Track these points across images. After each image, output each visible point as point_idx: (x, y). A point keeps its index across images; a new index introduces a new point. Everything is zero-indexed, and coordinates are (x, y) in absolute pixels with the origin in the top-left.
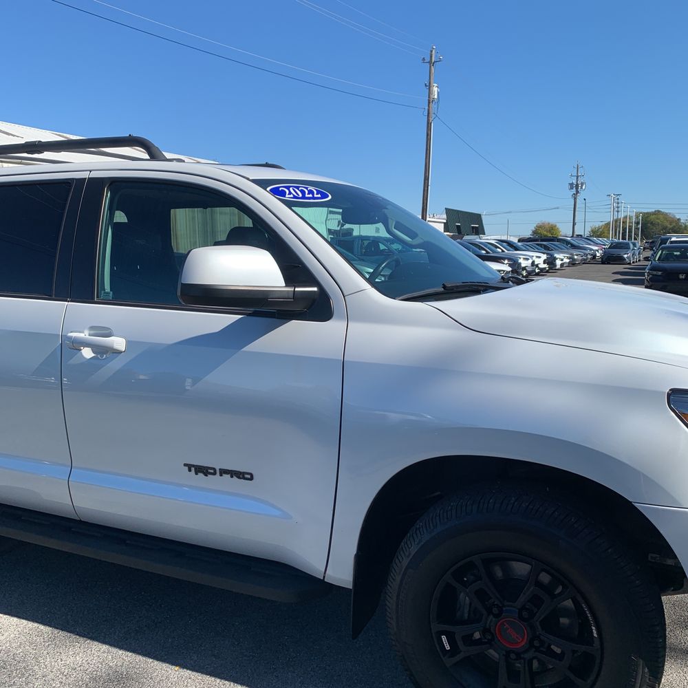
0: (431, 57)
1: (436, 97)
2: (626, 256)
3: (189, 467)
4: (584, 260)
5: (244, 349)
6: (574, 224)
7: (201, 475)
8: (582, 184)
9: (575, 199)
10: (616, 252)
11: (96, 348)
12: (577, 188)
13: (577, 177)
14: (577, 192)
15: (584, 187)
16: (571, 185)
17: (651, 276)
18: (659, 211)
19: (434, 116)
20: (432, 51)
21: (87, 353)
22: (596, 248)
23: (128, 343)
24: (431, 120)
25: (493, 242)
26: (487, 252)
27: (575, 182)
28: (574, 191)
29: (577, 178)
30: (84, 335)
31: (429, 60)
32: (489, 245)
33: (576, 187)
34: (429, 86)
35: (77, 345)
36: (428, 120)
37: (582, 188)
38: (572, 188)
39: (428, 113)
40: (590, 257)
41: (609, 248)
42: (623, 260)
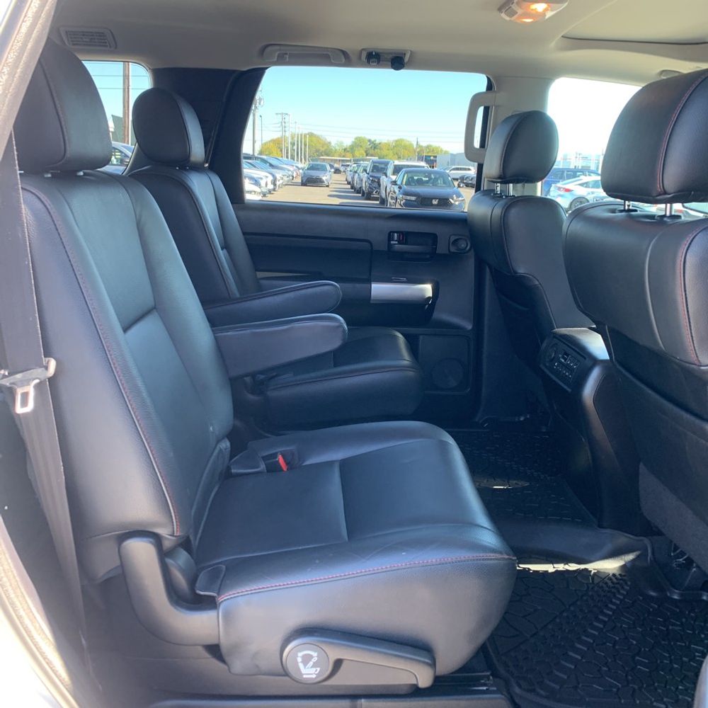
2: (324, 177)
4: (289, 181)
6: (254, 142)
9: (254, 115)
10: (314, 174)
14: (256, 108)
17: (404, 201)
22: (290, 168)
37: (260, 104)
40: (291, 178)
41: (308, 169)
42: (324, 182)
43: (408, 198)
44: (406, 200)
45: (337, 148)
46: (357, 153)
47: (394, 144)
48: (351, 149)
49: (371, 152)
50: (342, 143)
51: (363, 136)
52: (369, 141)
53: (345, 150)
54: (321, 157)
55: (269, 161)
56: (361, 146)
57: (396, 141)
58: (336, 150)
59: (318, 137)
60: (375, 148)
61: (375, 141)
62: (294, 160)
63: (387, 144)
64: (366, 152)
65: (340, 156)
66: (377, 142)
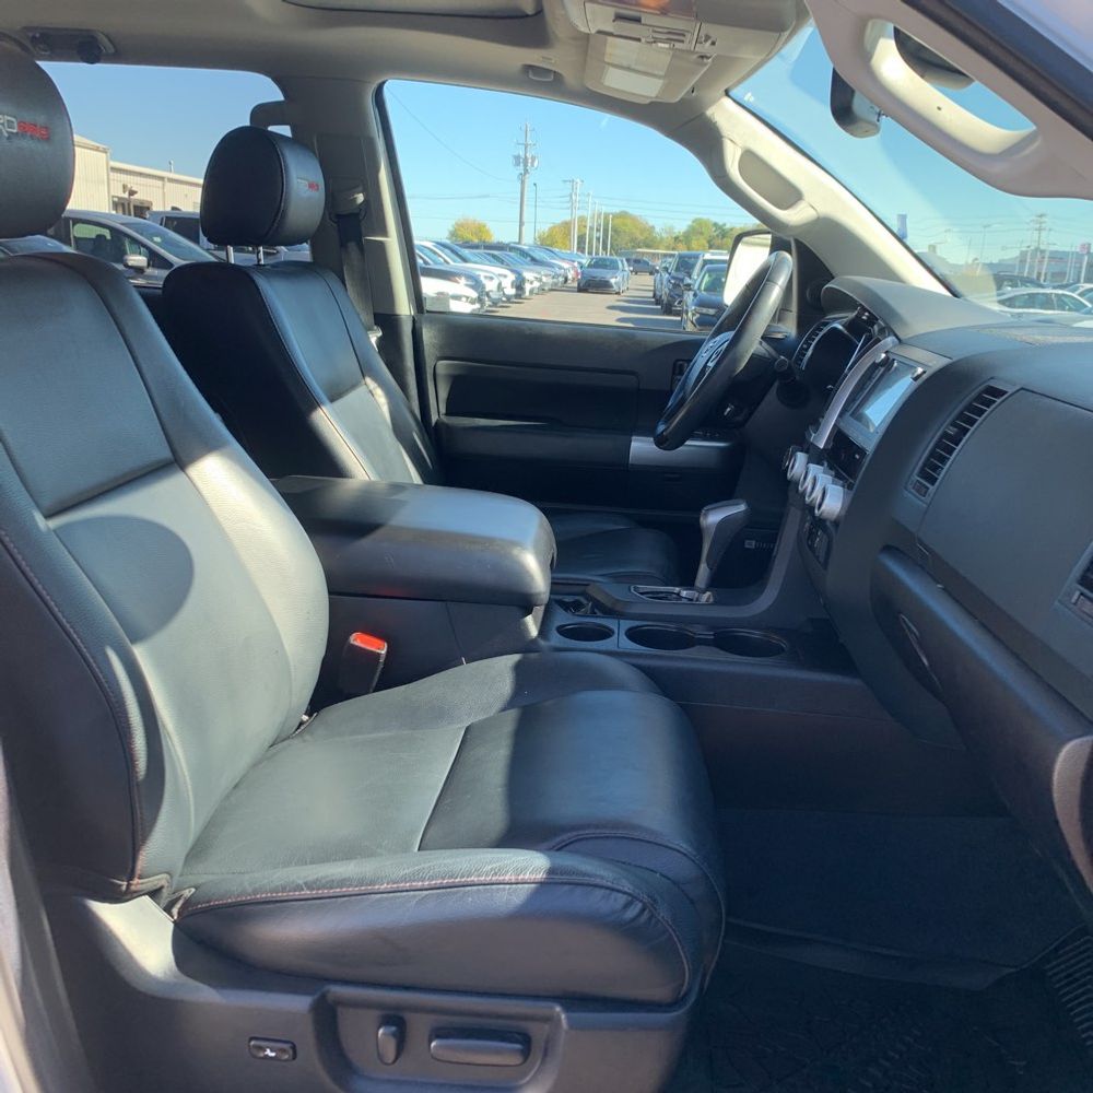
2: (613, 281)
4: (556, 284)
6: (521, 224)
8: (533, 159)
9: (523, 182)
12: (525, 165)
13: (526, 146)
14: (526, 171)
15: (536, 165)
16: (517, 158)
18: (626, 213)
22: (566, 265)
25: (430, 245)
26: (425, 262)
27: (522, 154)
28: (521, 169)
29: (526, 148)
32: (427, 251)
33: (523, 162)
37: (533, 165)
38: (518, 164)
40: (561, 279)
41: (590, 266)
42: (612, 287)
43: (704, 310)
44: (701, 314)
45: (664, 235)
46: (694, 244)
48: (686, 238)
49: (717, 242)
50: (672, 228)
51: (705, 217)
52: (715, 224)
53: (676, 238)
54: (639, 250)
55: (531, 253)
56: (702, 233)
58: (662, 239)
59: (634, 219)
60: (723, 236)
61: (725, 225)
62: (583, 252)
64: (709, 242)
65: (668, 248)
66: (728, 226)
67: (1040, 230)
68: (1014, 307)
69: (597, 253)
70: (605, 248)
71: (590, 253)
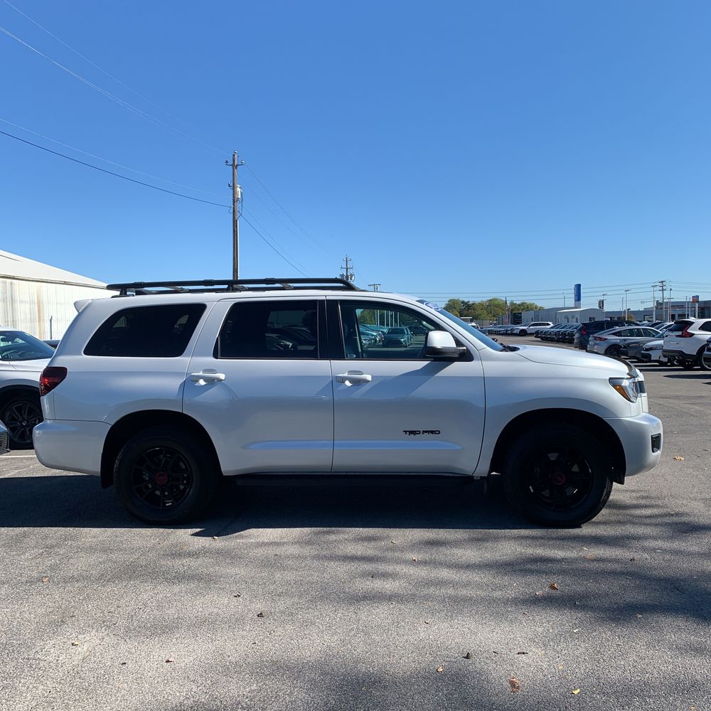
0: (234, 160)
1: (240, 197)
2: (402, 340)
3: (406, 432)
5: (436, 375)
7: (412, 435)
8: (351, 275)
10: (394, 336)
11: (351, 380)
13: (347, 269)
15: (353, 278)
19: (238, 214)
20: (234, 156)
21: (348, 383)
22: (375, 334)
23: (373, 377)
24: (236, 217)
27: (345, 273)
30: (346, 375)
31: (232, 163)
34: (234, 188)
35: (343, 380)
36: (234, 217)
39: (234, 212)
40: (373, 341)
41: (389, 333)
42: (402, 343)
47: (487, 304)
49: (466, 312)
51: (456, 298)
52: (463, 302)
56: (455, 308)
57: (491, 300)
60: (469, 308)
61: (469, 302)
62: (383, 325)
63: (481, 304)
64: (460, 313)
66: (471, 303)
67: (663, 290)
68: (621, 336)
69: (392, 325)
70: (396, 322)
71: (388, 325)
